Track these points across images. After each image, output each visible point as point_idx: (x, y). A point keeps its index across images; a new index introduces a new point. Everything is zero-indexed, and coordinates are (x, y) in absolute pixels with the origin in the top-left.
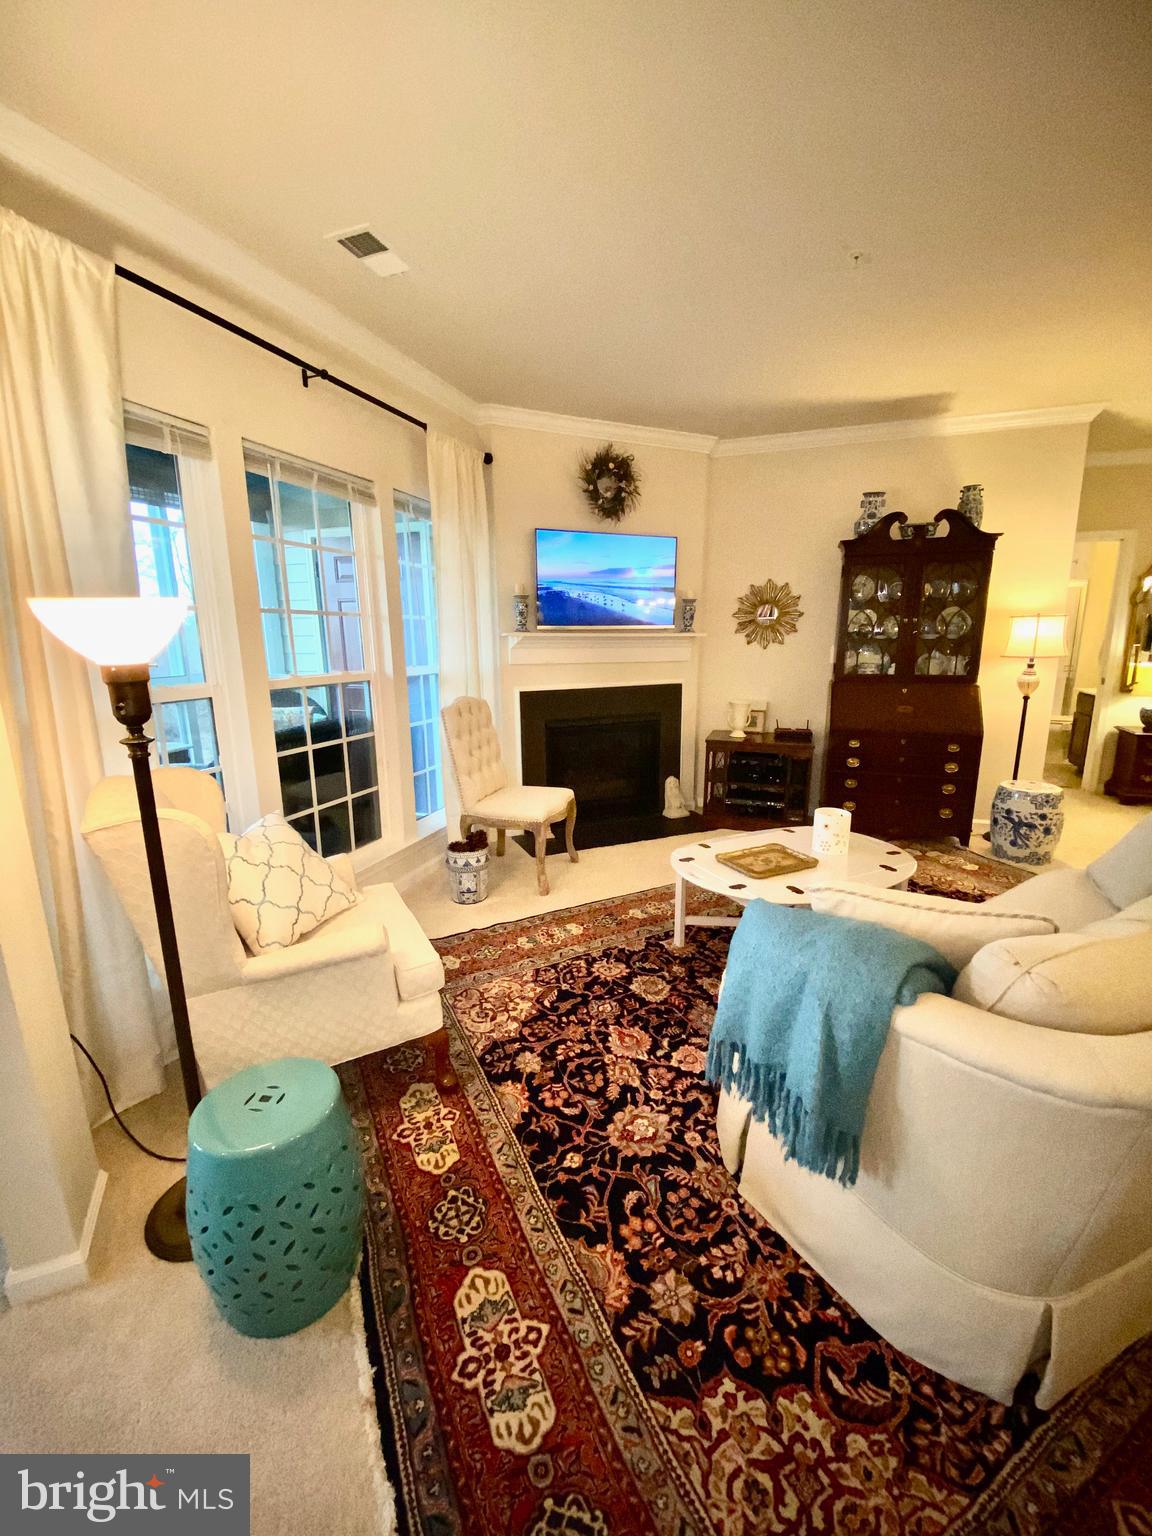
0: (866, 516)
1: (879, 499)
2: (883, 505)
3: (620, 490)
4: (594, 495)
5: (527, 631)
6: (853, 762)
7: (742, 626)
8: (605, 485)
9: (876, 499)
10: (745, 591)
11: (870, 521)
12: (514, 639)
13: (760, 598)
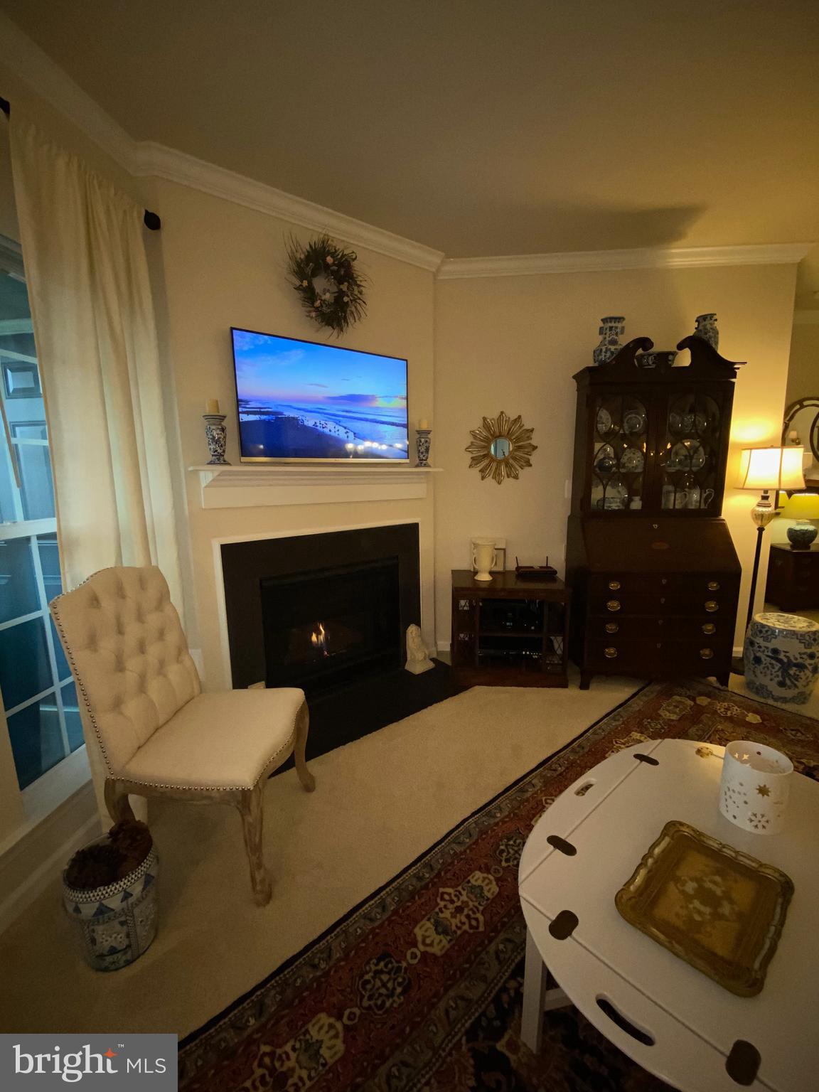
0: (606, 343)
1: (619, 325)
2: (622, 332)
3: (341, 294)
4: (309, 295)
5: (225, 463)
6: (614, 605)
7: (475, 461)
8: (322, 285)
9: (617, 324)
10: (477, 425)
11: (612, 348)
12: (207, 475)
13: (492, 432)
